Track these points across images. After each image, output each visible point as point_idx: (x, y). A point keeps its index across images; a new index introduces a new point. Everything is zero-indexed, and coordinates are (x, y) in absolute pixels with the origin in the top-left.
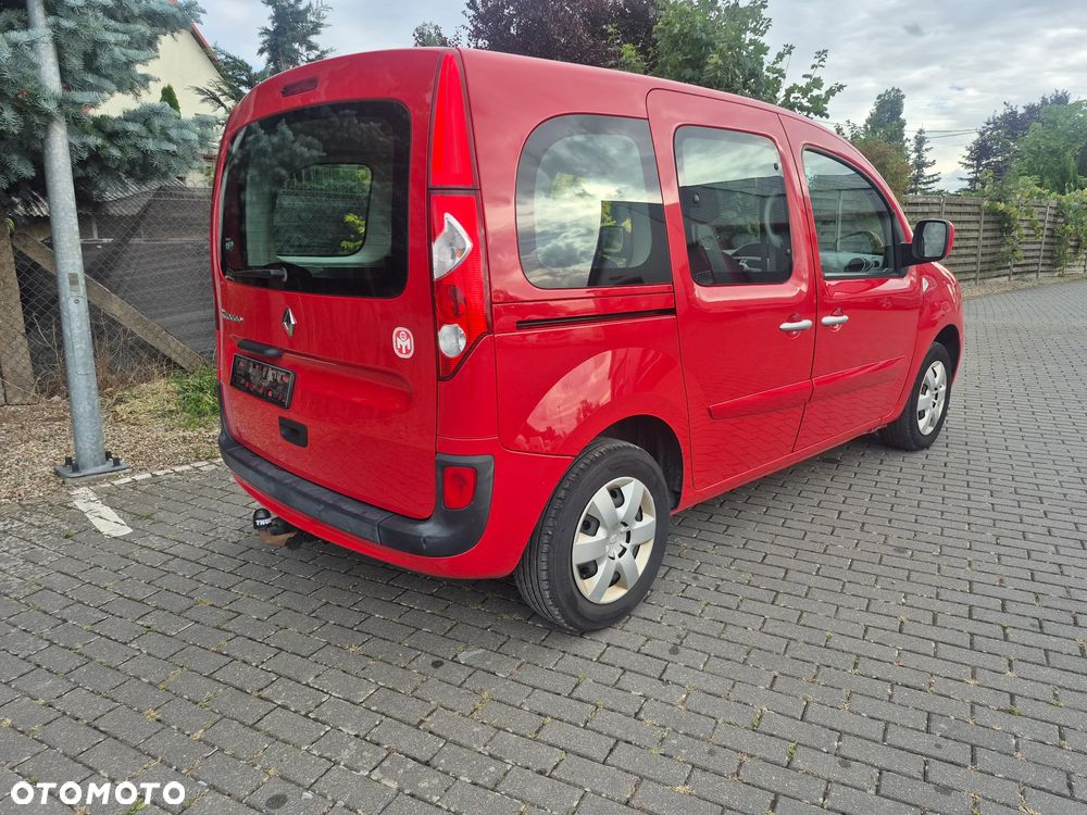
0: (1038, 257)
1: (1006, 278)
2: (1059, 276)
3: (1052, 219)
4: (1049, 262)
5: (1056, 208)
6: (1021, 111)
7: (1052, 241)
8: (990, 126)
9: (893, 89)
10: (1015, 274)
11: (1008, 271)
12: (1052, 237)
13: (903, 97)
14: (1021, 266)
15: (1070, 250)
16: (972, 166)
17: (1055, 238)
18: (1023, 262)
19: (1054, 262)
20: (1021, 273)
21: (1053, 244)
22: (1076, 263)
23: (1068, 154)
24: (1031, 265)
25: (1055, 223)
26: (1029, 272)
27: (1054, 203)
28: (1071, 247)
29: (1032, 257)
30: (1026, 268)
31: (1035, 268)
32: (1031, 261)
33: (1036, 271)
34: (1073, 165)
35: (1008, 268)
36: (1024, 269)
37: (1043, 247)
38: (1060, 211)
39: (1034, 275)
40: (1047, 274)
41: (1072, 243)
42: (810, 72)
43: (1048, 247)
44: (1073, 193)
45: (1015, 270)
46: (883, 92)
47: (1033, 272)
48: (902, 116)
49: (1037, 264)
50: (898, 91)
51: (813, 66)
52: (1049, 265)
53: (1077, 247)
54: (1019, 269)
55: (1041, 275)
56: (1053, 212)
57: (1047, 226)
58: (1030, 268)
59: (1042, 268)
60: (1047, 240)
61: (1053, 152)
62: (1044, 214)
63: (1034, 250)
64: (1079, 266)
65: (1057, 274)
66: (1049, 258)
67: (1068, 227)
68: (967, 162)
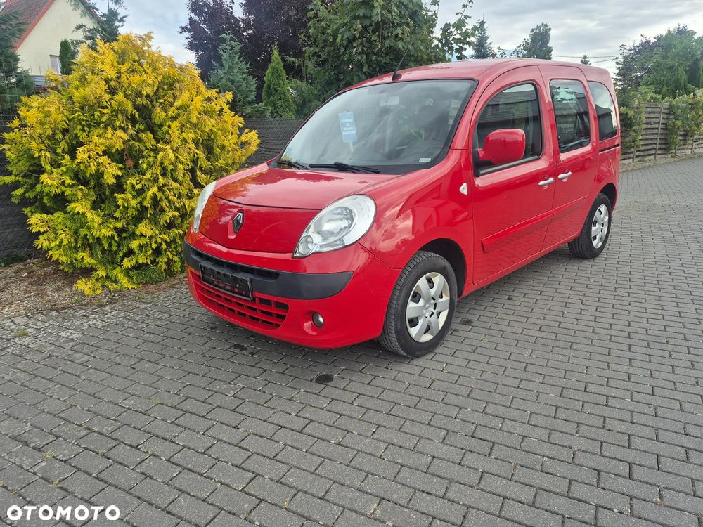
0: (656, 144)
1: (631, 160)
2: (672, 157)
3: (665, 116)
4: (664, 147)
5: (668, 109)
6: (653, 40)
7: (666, 132)
8: (632, 52)
9: (542, 24)
10: (637, 157)
11: (632, 155)
12: (666, 129)
13: (550, 29)
14: (642, 151)
15: (679, 138)
16: (620, 80)
17: (668, 130)
18: (643, 148)
19: (667, 147)
20: (642, 156)
21: (666, 134)
22: (685, 147)
23: (681, 69)
24: (651, 149)
25: (668, 119)
26: (649, 155)
27: (666, 105)
28: (681, 135)
29: (651, 144)
30: (646, 153)
31: (654, 152)
32: (650, 147)
33: (655, 154)
34: (684, 77)
35: (632, 152)
36: (645, 153)
37: (659, 137)
38: (671, 110)
39: (653, 157)
40: (663, 156)
41: (682, 133)
42: (462, 10)
43: (663, 137)
44: (681, 97)
45: (637, 154)
46: (535, 27)
47: (652, 154)
48: (549, 45)
49: (655, 149)
50: (546, 25)
51: (464, 6)
52: (665, 149)
53: (685, 136)
54: (641, 153)
55: (658, 157)
56: (666, 111)
57: (662, 121)
58: (650, 152)
59: (658, 152)
60: (662, 131)
61: (670, 68)
62: (660, 113)
63: (652, 139)
64: (687, 149)
65: (670, 155)
66: (664, 144)
67: (677, 122)
68: (617, 77)
